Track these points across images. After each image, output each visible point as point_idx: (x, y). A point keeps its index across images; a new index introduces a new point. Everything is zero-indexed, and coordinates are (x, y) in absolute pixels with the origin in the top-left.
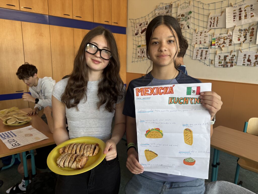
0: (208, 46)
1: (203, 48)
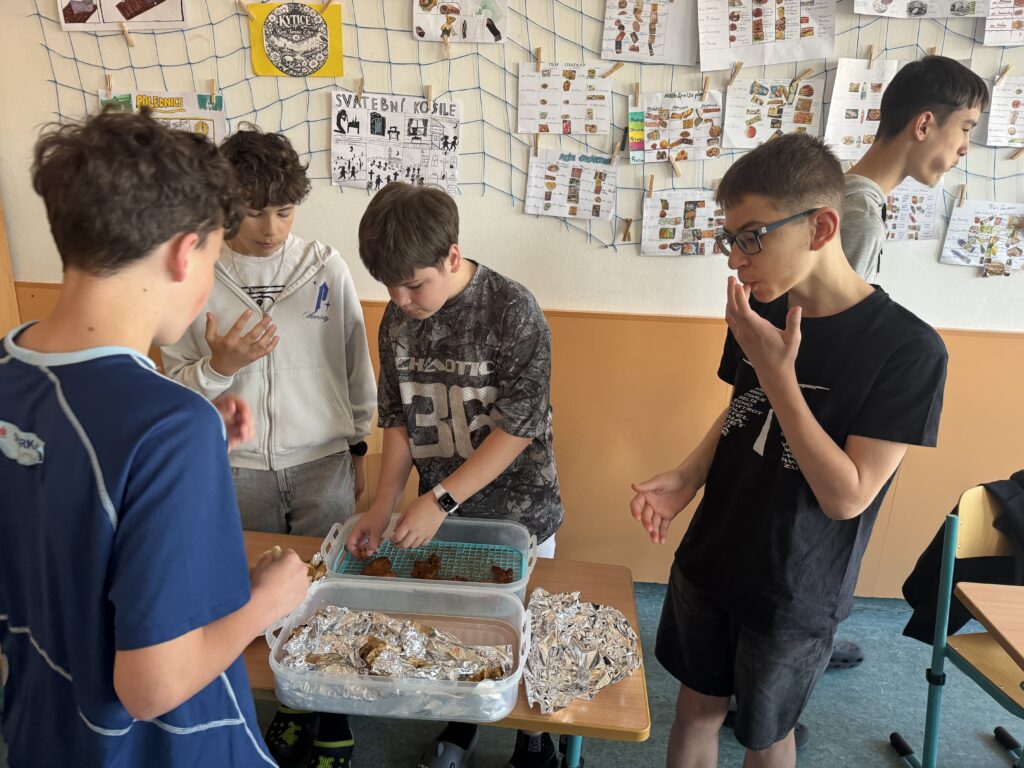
0: (607, 148)
1: (583, 158)
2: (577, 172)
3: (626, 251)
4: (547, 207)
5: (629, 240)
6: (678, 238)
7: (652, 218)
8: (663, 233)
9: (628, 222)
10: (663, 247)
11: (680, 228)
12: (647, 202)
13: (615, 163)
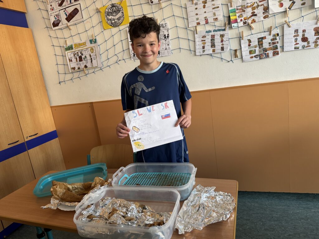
1: (215, 31)
2: (213, 36)
3: (237, 61)
4: (204, 51)
5: (237, 57)
6: (257, 53)
7: (245, 47)
8: (251, 52)
9: (236, 51)
10: (252, 57)
11: (257, 49)
12: (242, 41)
13: (227, 30)
